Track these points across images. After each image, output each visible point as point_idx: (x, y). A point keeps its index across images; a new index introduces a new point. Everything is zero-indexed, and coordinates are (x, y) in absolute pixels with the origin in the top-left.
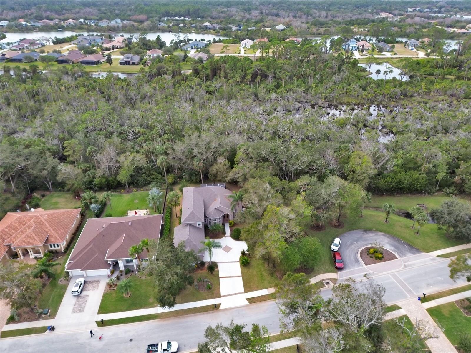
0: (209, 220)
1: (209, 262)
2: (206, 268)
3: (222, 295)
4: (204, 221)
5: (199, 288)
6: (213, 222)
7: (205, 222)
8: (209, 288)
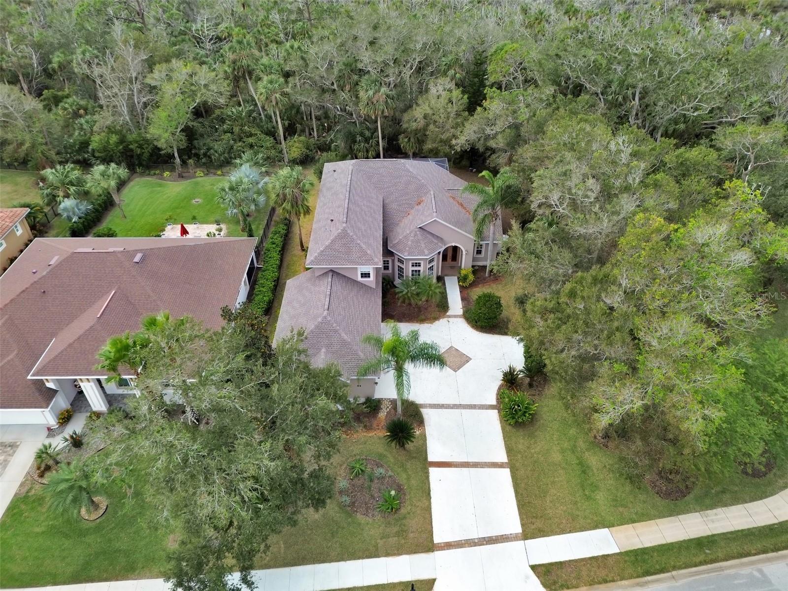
0: (397, 264)
1: (393, 402)
2: (383, 423)
3: (437, 539)
4: (380, 265)
5: (353, 504)
6: (411, 268)
7: (386, 268)
8: (392, 508)
